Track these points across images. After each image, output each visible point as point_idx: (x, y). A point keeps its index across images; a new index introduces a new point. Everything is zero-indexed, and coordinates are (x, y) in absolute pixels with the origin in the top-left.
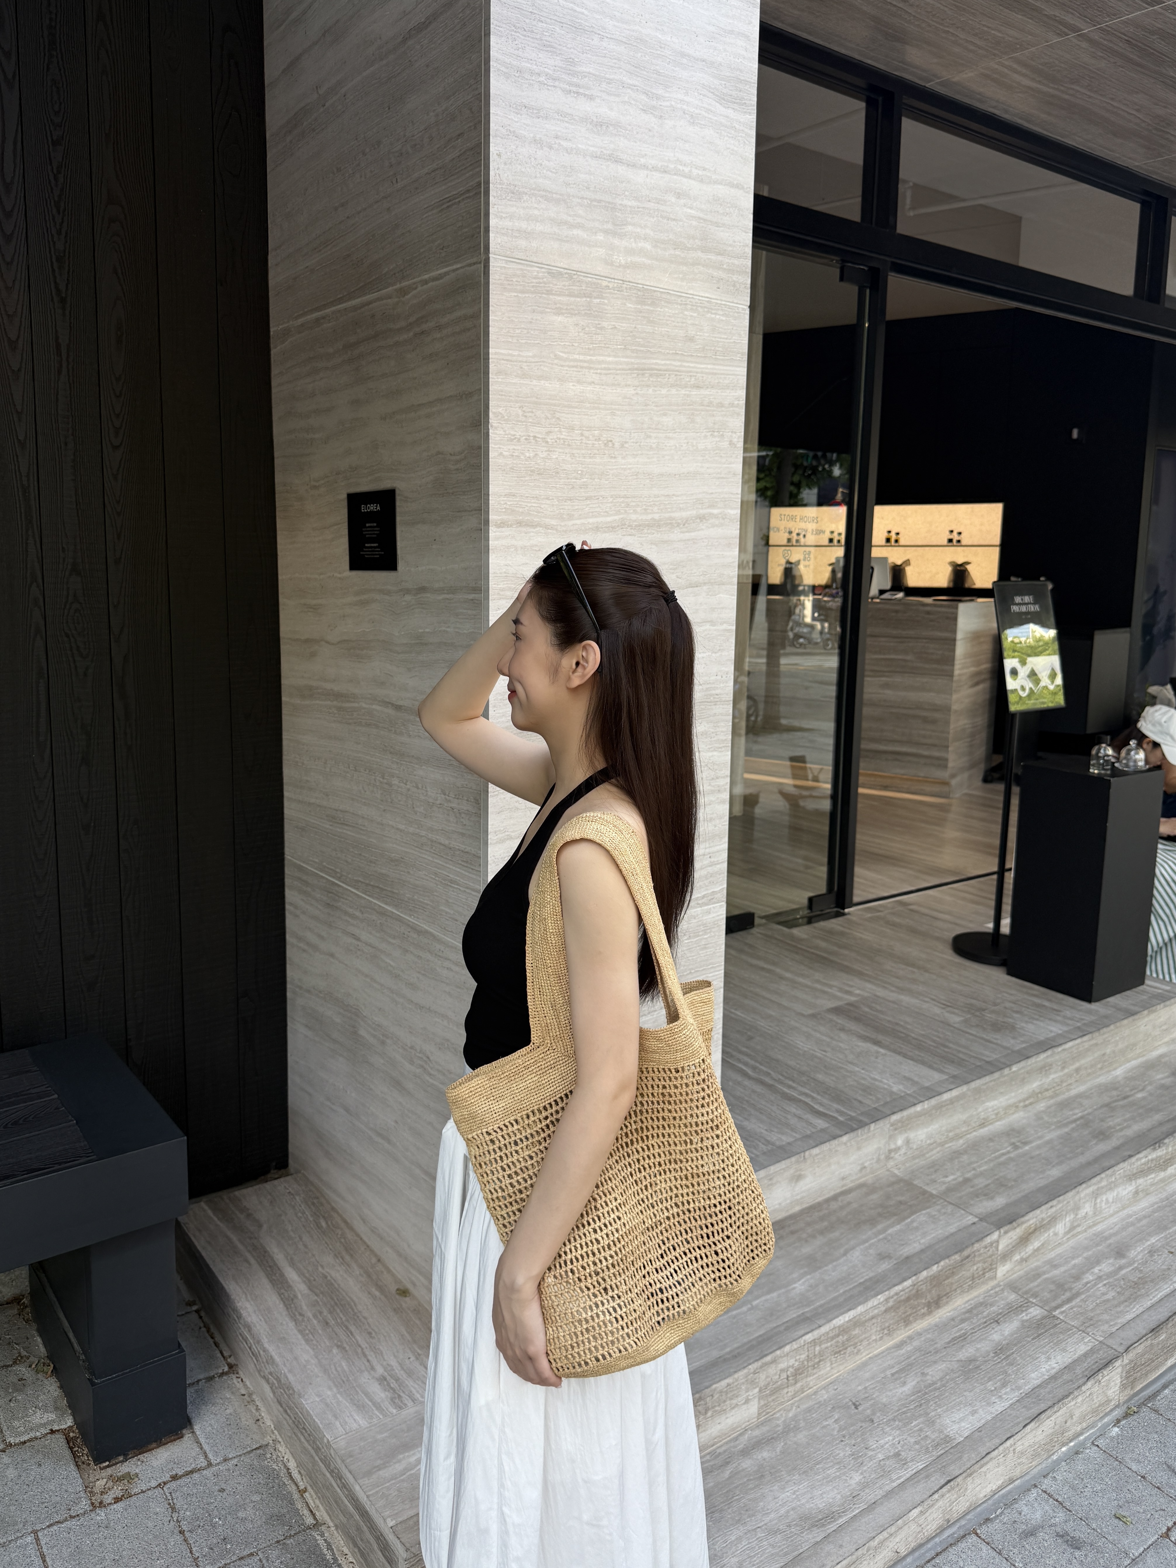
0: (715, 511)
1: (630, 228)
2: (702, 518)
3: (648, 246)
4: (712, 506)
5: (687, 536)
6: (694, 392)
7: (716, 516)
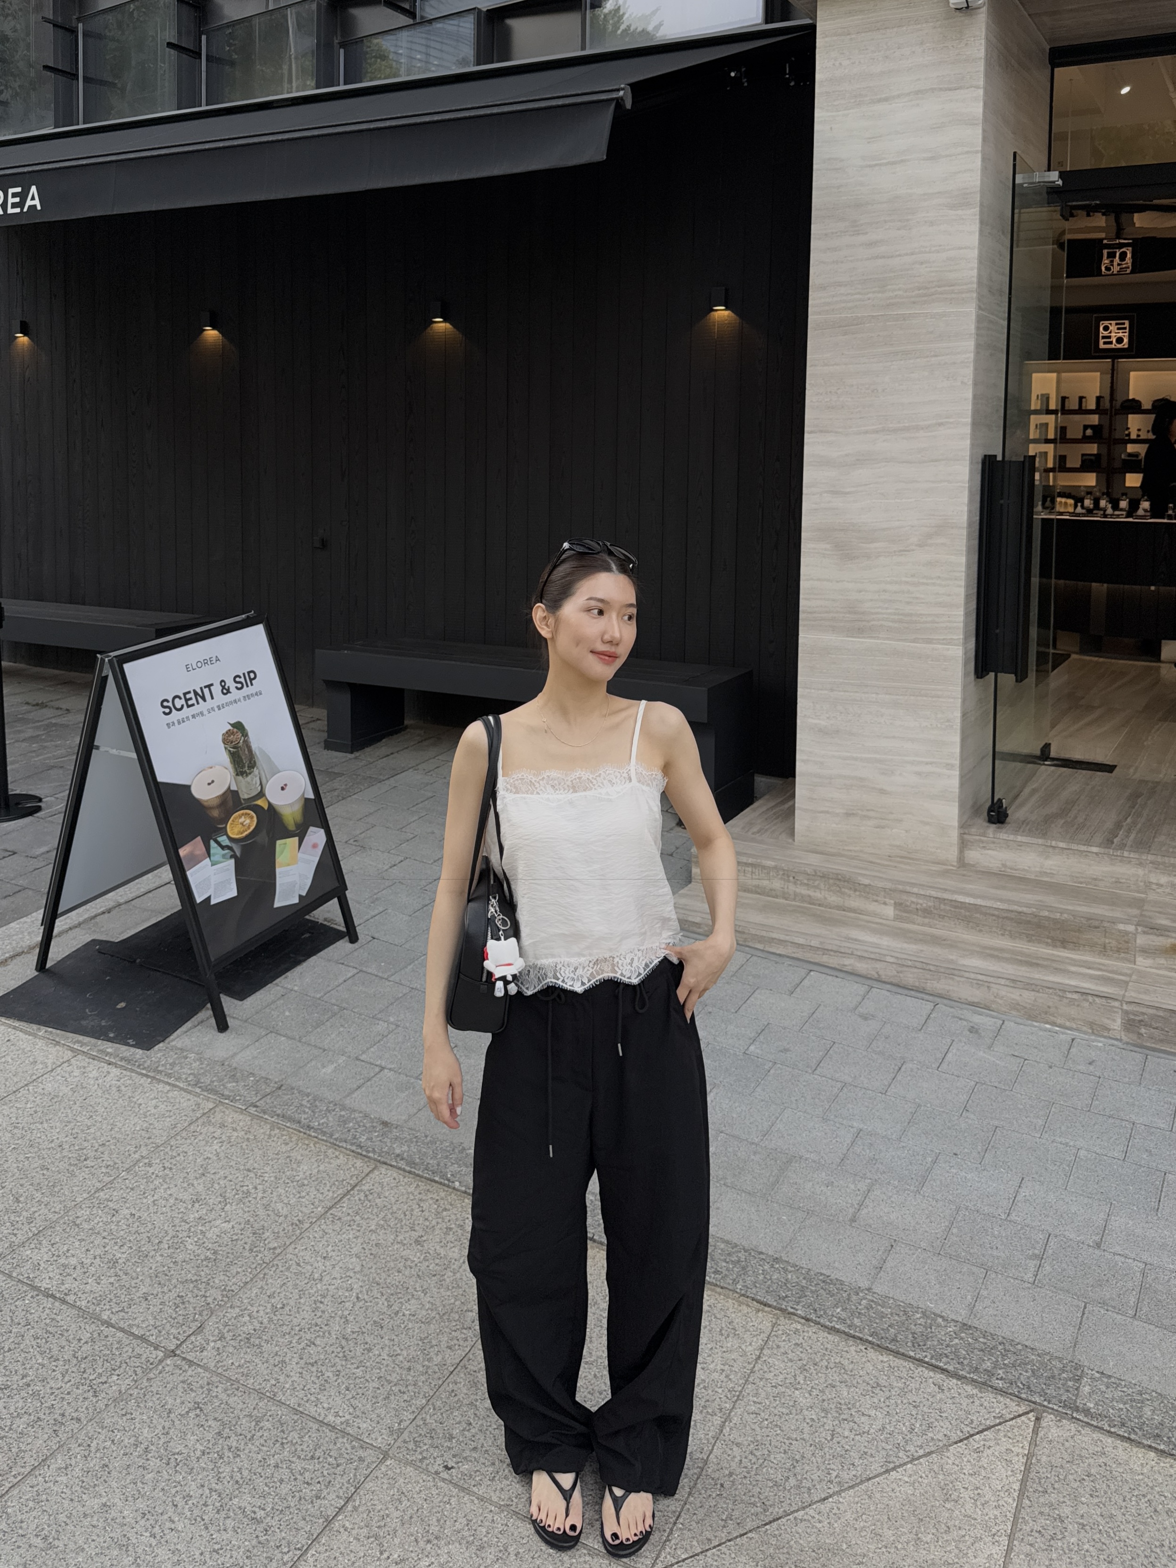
0: (951, 420)
1: (889, 287)
2: (940, 424)
3: (900, 293)
4: (947, 418)
5: (930, 434)
6: (933, 359)
7: (951, 423)
